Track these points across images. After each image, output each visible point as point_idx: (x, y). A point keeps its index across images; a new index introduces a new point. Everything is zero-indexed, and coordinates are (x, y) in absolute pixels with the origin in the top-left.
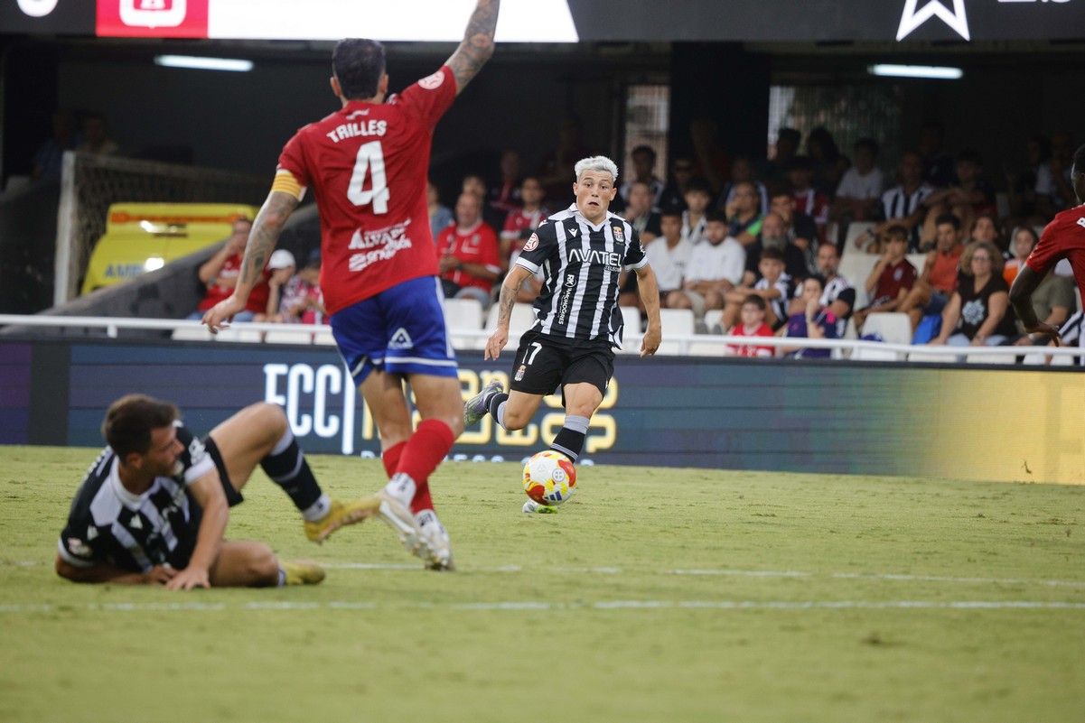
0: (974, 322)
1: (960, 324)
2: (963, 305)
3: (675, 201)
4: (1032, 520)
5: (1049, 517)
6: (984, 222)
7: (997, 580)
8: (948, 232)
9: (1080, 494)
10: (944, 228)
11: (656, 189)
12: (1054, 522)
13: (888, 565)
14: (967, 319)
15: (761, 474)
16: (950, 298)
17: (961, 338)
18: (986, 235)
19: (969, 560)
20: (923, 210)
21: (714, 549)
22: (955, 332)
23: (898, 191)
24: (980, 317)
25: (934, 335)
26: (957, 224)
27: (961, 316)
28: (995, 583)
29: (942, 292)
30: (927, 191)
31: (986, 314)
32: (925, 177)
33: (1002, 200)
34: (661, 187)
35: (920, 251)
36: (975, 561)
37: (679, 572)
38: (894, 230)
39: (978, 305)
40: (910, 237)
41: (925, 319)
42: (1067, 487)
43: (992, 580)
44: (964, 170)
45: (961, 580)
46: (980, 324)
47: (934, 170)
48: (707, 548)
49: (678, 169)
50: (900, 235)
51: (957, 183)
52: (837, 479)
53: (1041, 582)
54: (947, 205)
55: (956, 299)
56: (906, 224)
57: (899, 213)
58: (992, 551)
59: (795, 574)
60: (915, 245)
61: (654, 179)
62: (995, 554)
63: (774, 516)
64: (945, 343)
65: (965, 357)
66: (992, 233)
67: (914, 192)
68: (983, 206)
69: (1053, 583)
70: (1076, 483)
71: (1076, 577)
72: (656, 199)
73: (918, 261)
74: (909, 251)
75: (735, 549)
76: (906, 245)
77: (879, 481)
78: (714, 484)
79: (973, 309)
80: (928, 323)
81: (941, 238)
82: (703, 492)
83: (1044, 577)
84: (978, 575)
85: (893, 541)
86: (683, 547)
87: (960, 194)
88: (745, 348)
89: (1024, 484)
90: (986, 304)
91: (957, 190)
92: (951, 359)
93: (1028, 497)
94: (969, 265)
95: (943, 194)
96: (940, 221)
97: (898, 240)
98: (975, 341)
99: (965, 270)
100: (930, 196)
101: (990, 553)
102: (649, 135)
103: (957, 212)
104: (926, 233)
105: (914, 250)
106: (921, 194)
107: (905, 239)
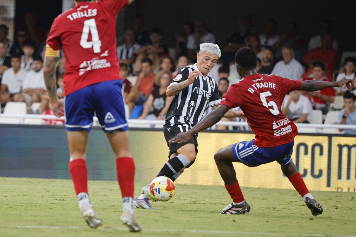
0: (159, 108)
1: (152, 109)
2: (154, 100)
3: (17, 51)
4: (185, 202)
5: (192, 200)
6: (166, 61)
7: (169, 230)
8: (147, 67)
9: (207, 190)
10: (145, 64)
11: (9, 45)
12: (195, 202)
13: (117, 223)
14: (156, 107)
15: (58, 181)
16: (147, 97)
17: (152, 116)
18: (167, 67)
19: (155, 221)
20: (135, 56)
21: (35, 216)
22: (150, 113)
23: (123, 47)
24: (162, 106)
25: (140, 114)
26: (151, 63)
27: (153, 106)
28: (167, 231)
29: (144, 95)
30: (137, 47)
31: (165, 105)
32: (136, 41)
33: (172, 52)
34: (11, 44)
35: (134, 75)
36: (158, 221)
37: (19, 227)
38: (122, 65)
39: (161, 100)
40: (129, 69)
41: (136, 107)
42: (201, 186)
43: (165, 230)
44: (154, 37)
45: (151, 230)
46: (162, 109)
47: (140, 37)
48: (31, 216)
49: (20, 36)
50: (124, 68)
51: (151, 43)
52: (94, 183)
53: (188, 231)
54: (146, 53)
55: (151, 98)
56: (127, 62)
57: (124, 57)
58: (166, 216)
59: (74, 227)
60: (131, 72)
61: (8, 40)
62: (167, 218)
63: (64, 200)
64: (145, 118)
65: (154, 125)
66: (170, 66)
67: (131, 47)
68: (164, 54)
69: (194, 231)
70: (205, 184)
71: (205, 228)
72: (9, 50)
73: (133, 80)
74: (128, 75)
75: (45, 216)
76: (127, 72)
77: (113, 184)
78: (36, 185)
79: (158, 102)
80: (137, 109)
81: (144, 69)
82: (30, 189)
83: (190, 228)
84: (159, 228)
85: (120, 212)
86: (20, 215)
87: (152, 49)
88: (51, 121)
89: (181, 185)
90: (165, 99)
91: (151, 47)
92: (148, 126)
93: (183, 191)
94: (159, 80)
95: (144, 48)
96: (143, 61)
97: (124, 70)
98: (159, 117)
99: (157, 83)
100: (138, 49)
101: (165, 217)
102: (6, 20)
103: (151, 57)
104: (137, 67)
105: (131, 75)
106: (134, 49)
107: (126, 69)
